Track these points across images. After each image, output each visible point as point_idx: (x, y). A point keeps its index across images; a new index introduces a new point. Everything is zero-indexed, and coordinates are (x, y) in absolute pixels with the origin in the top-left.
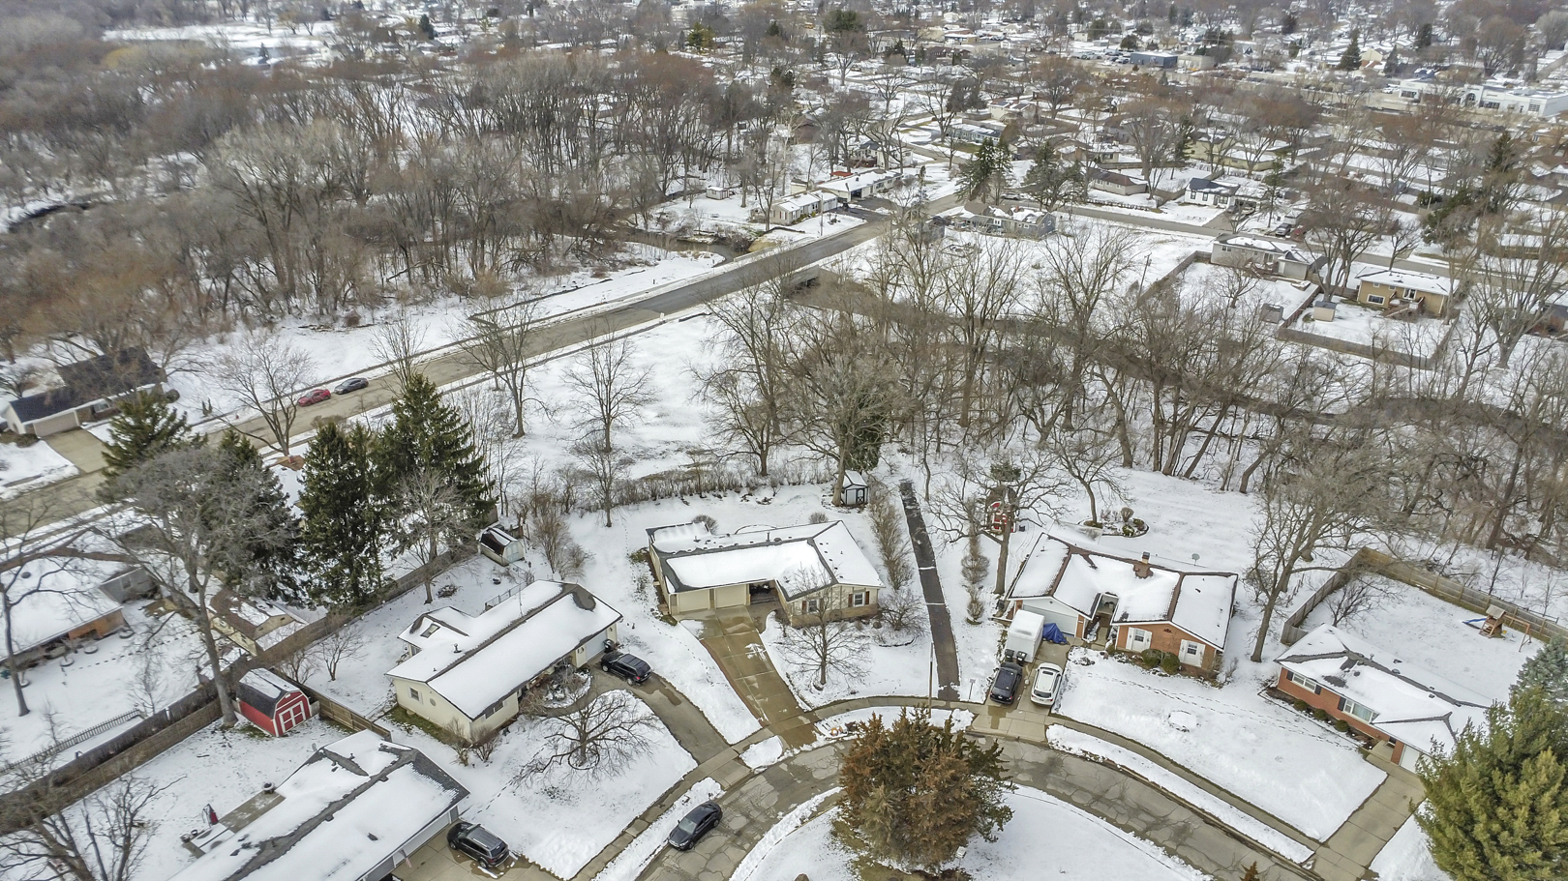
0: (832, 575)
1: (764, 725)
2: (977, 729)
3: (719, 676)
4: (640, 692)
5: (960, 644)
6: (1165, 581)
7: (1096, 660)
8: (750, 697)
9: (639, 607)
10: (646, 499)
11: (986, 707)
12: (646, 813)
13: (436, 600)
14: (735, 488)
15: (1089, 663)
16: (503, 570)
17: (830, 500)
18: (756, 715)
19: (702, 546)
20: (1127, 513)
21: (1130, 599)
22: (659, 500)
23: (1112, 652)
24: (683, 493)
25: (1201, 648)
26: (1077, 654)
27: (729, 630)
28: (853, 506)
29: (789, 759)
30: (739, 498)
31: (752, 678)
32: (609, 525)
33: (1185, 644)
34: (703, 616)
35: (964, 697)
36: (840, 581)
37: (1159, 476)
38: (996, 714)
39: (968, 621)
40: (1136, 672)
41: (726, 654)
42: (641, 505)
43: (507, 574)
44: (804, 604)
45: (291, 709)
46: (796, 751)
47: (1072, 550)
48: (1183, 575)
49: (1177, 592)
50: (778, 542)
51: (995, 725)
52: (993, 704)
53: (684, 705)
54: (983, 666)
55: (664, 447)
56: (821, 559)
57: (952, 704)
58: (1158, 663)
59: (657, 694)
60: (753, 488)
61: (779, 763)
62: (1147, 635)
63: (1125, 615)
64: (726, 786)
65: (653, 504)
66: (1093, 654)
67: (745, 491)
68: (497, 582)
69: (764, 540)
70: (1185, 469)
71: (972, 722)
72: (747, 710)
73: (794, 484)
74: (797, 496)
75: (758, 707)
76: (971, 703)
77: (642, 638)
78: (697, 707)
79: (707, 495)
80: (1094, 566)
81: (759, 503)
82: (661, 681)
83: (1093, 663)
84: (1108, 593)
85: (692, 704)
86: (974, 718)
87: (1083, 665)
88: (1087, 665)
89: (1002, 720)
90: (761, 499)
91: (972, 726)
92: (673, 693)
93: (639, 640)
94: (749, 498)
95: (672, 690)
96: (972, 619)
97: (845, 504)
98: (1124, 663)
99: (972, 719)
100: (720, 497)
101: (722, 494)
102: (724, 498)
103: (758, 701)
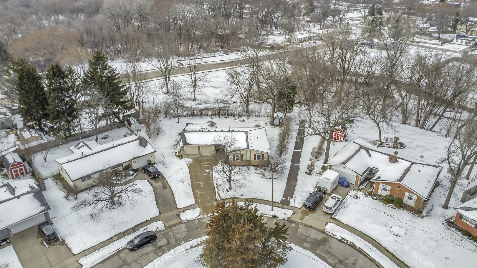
0: (248, 145)
1: (197, 202)
2: (293, 219)
3: (188, 180)
4: (153, 182)
5: (299, 181)
6: (403, 165)
7: (361, 197)
8: (197, 191)
9: (173, 151)
10: (198, 115)
11: (301, 210)
12: (126, 231)
13: (100, 140)
14: (233, 115)
15: (357, 197)
17: (269, 122)
18: (195, 198)
20: (397, 139)
21: (384, 171)
22: (202, 116)
23: (370, 194)
24: (212, 115)
25: (415, 197)
26: (353, 193)
27: (202, 163)
28: (277, 126)
29: (201, 218)
30: (233, 118)
31: (201, 183)
32: (178, 122)
33: (407, 194)
34: (194, 157)
35: (292, 204)
36: (250, 147)
37: (418, 129)
38: (304, 214)
39: (307, 173)
40: (380, 205)
41: (196, 172)
42: (195, 117)
44: (234, 156)
45: (18, 169)
46: (205, 216)
47: (361, 147)
48: (413, 163)
49: (408, 170)
50: (233, 131)
51: (302, 219)
52: (304, 208)
53: (167, 190)
54: (306, 192)
56: (247, 139)
57: (285, 207)
58: (392, 202)
59: (160, 184)
60: (240, 116)
61: (195, 220)
62: (389, 188)
63: (379, 177)
64: (167, 225)
65: (200, 117)
66: (360, 194)
67: (236, 117)
68: (125, 136)
69: (227, 130)
70: (430, 127)
71: (291, 216)
72: (193, 195)
73: (257, 116)
74: (256, 120)
75: (198, 195)
76: (294, 207)
77: (166, 163)
78: (173, 191)
79: (222, 116)
80: (370, 155)
81: (240, 121)
82: (164, 179)
83: (360, 198)
84: (374, 167)
85: (171, 189)
86: (293, 214)
87: (354, 198)
88: (356, 198)
89: (306, 217)
90: (241, 120)
91: (290, 217)
92: (166, 184)
93: (164, 163)
94: (238, 119)
95: (166, 183)
96: (308, 172)
97: (274, 125)
98: (375, 200)
99: (292, 214)
100: (226, 118)
101: (227, 117)
102: (227, 118)
103: (199, 193)
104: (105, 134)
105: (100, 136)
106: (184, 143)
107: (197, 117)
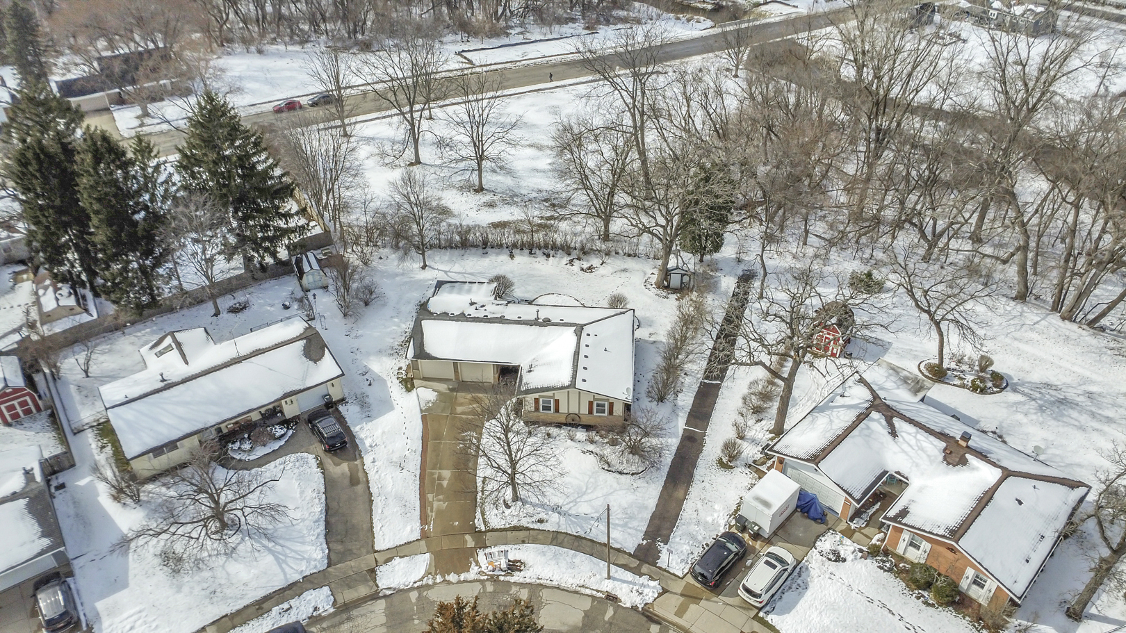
0: (575, 375)
1: (424, 535)
2: (658, 610)
3: (414, 463)
4: (328, 461)
5: (696, 489)
6: (982, 475)
7: (850, 558)
8: (430, 497)
10: (477, 246)
11: (683, 583)
12: (239, 612)
13: (224, 315)
14: (566, 249)
15: (838, 558)
16: (300, 294)
17: (654, 279)
18: (424, 519)
20: (985, 363)
21: (921, 490)
22: (489, 250)
23: (874, 552)
25: (991, 585)
26: (827, 543)
28: (674, 291)
29: (428, 587)
30: (566, 259)
31: (446, 473)
32: (424, 267)
33: (970, 572)
34: (442, 386)
35: (662, 563)
36: (579, 384)
37: (1055, 319)
38: (691, 597)
39: (720, 462)
40: (893, 588)
41: (438, 437)
42: (468, 252)
43: (301, 301)
44: (536, 401)
45: (15, 403)
46: (439, 579)
47: (877, 404)
48: (1007, 474)
49: (986, 498)
50: (547, 322)
51: (681, 612)
52: (690, 579)
53: (360, 488)
55: (534, 195)
56: (577, 353)
57: (645, 568)
58: (928, 586)
59: (344, 467)
60: (585, 252)
61: (412, 589)
62: (925, 546)
63: (904, 512)
64: (340, 601)
65: (481, 251)
66: (848, 548)
67: (575, 254)
68: (286, 307)
69: (533, 317)
71: (655, 599)
72: (418, 512)
73: (629, 255)
74: (624, 270)
75: (432, 511)
76: (668, 572)
77: (370, 400)
78: (371, 494)
79: (538, 251)
80: (894, 433)
81: (582, 269)
82: (357, 453)
83: (844, 560)
84: (898, 473)
85: (369, 488)
86: (660, 595)
87: (830, 560)
88: (835, 561)
89: (693, 607)
90: (585, 266)
91: (652, 604)
92: (358, 471)
93: (367, 400)
94: (576, 263)
95: (360, 467)
96: (725, 460)
97: (667, 288)
98: (885, 571)
99: (656, 595)
100: (548, 256)
101: (552, 253)
102: (551, 258)
103: (435, 504)
104: (241, 297)
105: (226, 302)
106: (418, 352)
107: (474, 250)
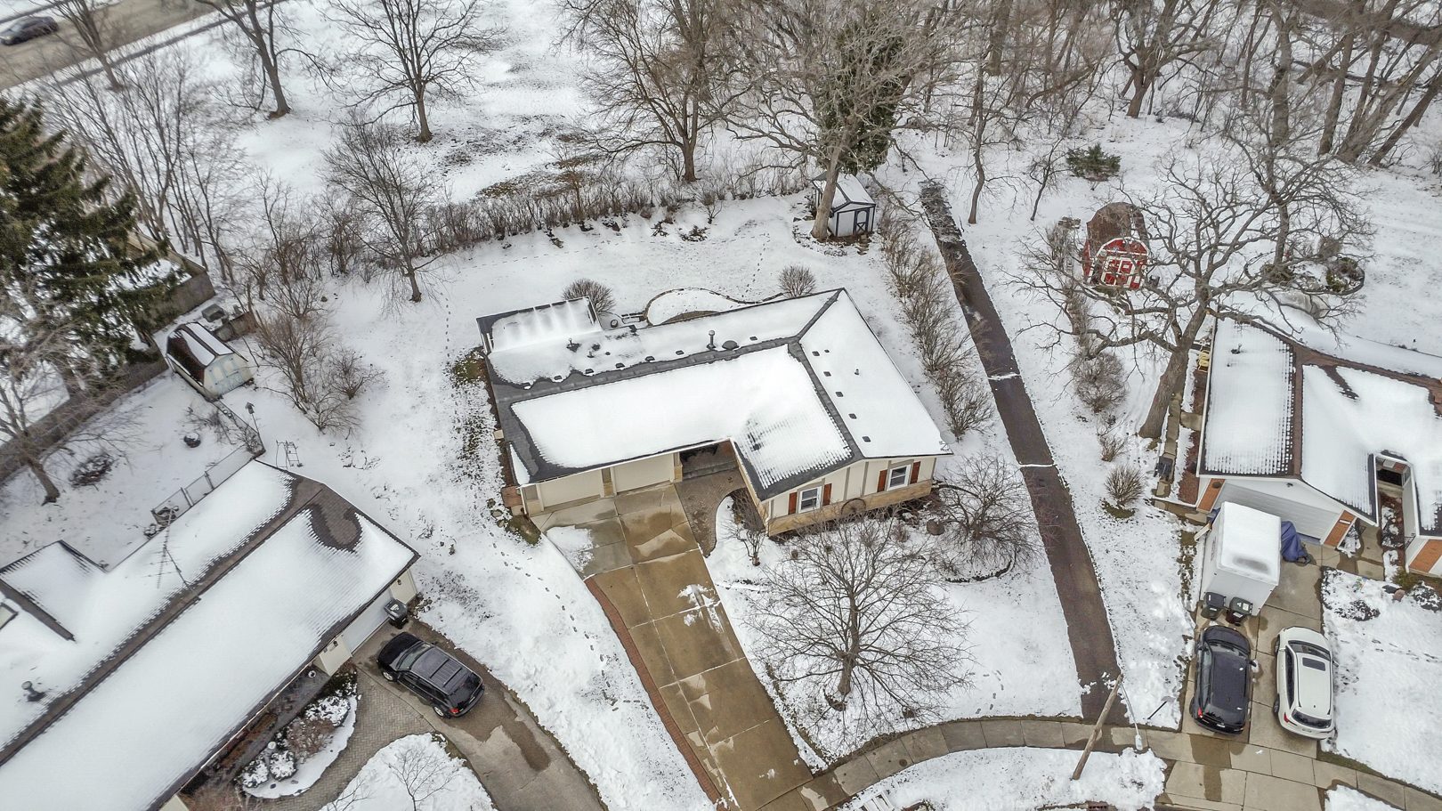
0: (848, 437)
3: (627, 681)
4: (461, 735)
5: (1105, 568)
7: (1381, 606)
8: (694, 737)
9: (464, 497)
10: (486, 238)
11: (1186, 739)
13: (68, 494)
14: (640, 207)
15: (1370, 614)
16: (207, 410)
17: (808, 227)
18: (710, 787)
19: (582, 363)
22: (509, 239)
24: (551, 222)
26: (1341, 593)
27: (645, 548)
28: (849, 240)
30: (648, 228)
31: (696, 680)
32: (416, 297)
34: (590, 514)
35: (1136, 715)
36: (867, 449)
38: (1209, 757)
39: (1107, 506)
41: (640, 616)
42: (477, 251)
43: (215, 421)
44: (793, 497)
47: (1299, 353)
50: (732, 351)
52: (1193, 727)
53: (555, 769)
54: (1161, 627)
55: (520, 129)
56: (821, 393)
57: (1117, 736)
59: (499, 740)
60: (673, 207)
65: (497, 245)
66: (1373, 593)
67: (659, 214)
68: (192, 443)
69: (701, 347)
71: (1165, 783)
72: (692, 780)
73: (743, 197)
74: (750, 224)
75: (714, 766)
76: (1154, 728)
77: (470, 582)
78: (583, 774)
79: (594, 224)
80: (1350, 394)
81: (685, 238)
82: (508, 699)
83: (1377, 613)
84: (1385, 453)
85: (572, 762)
86: (1167, 772)
87: (1359, 619)
88: (1367, 618)
89: (1225, 775)
90: (687, 230)
91: (1164, 795)
92: (531, 735)
93: (464, 584)
94: (667, 227)
95: (530, 725)
96: (1113, 503)
97: (833, 238)
98: (1435, 610)
99: (1163, 777)
100: (615, 227)
101: (619, 221)
102: (623, 231)
103: (713, 749)
104: (83, 448)
105: (60, 467)
106: (535, 469)
107: (484, 245)
